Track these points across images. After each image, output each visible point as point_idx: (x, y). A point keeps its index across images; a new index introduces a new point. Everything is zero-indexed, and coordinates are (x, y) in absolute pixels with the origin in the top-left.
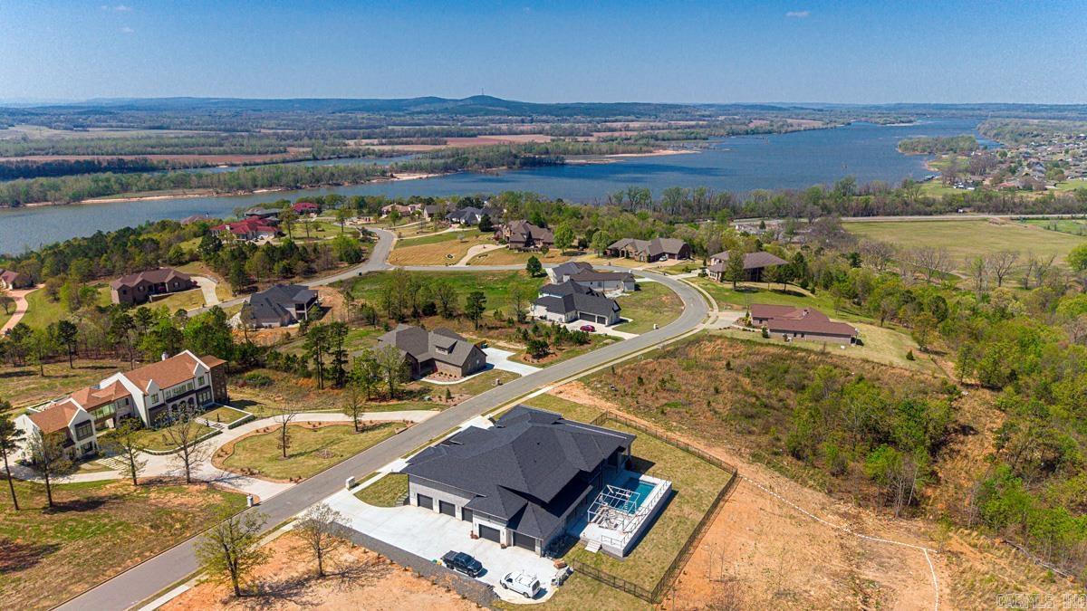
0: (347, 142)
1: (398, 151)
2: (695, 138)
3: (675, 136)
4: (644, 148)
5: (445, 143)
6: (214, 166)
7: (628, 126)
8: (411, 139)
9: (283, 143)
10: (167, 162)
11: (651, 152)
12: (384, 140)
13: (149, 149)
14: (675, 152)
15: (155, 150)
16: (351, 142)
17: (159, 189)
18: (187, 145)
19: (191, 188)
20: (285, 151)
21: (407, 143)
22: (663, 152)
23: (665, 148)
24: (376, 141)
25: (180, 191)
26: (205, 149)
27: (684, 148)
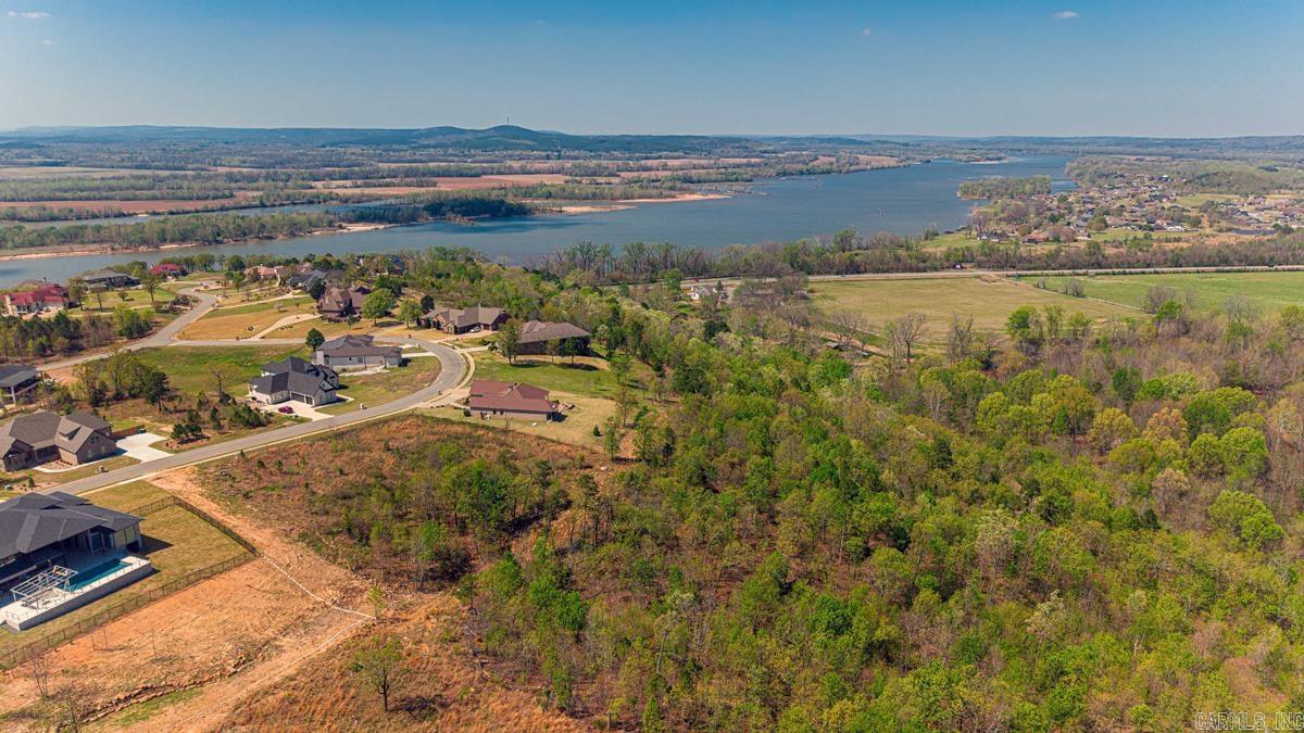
0: (313, 184)
1: (369, 195)
2: (737, 180)
3: (713, 178)
4: (668, 193)
5: (435, 185)
6: (131, 215)
7: (666, 165)
8: (393, 180)
9: (233, 185)
10: (71, 211)
11: (673, 197)
12: (359, 182)
13: (58, 194)
14: (702, 197)
15: (67, 195)
16: (319, 184)
17: (43, 245)
18: (111, 189)
19: (83, 243)
20: (232, 196)
21: (387, 185)
22: (688, 197)
23: (692, 193)
24: (349, 183)
25: (66, 247)
26: (130, 193)
27: (717, 191)
